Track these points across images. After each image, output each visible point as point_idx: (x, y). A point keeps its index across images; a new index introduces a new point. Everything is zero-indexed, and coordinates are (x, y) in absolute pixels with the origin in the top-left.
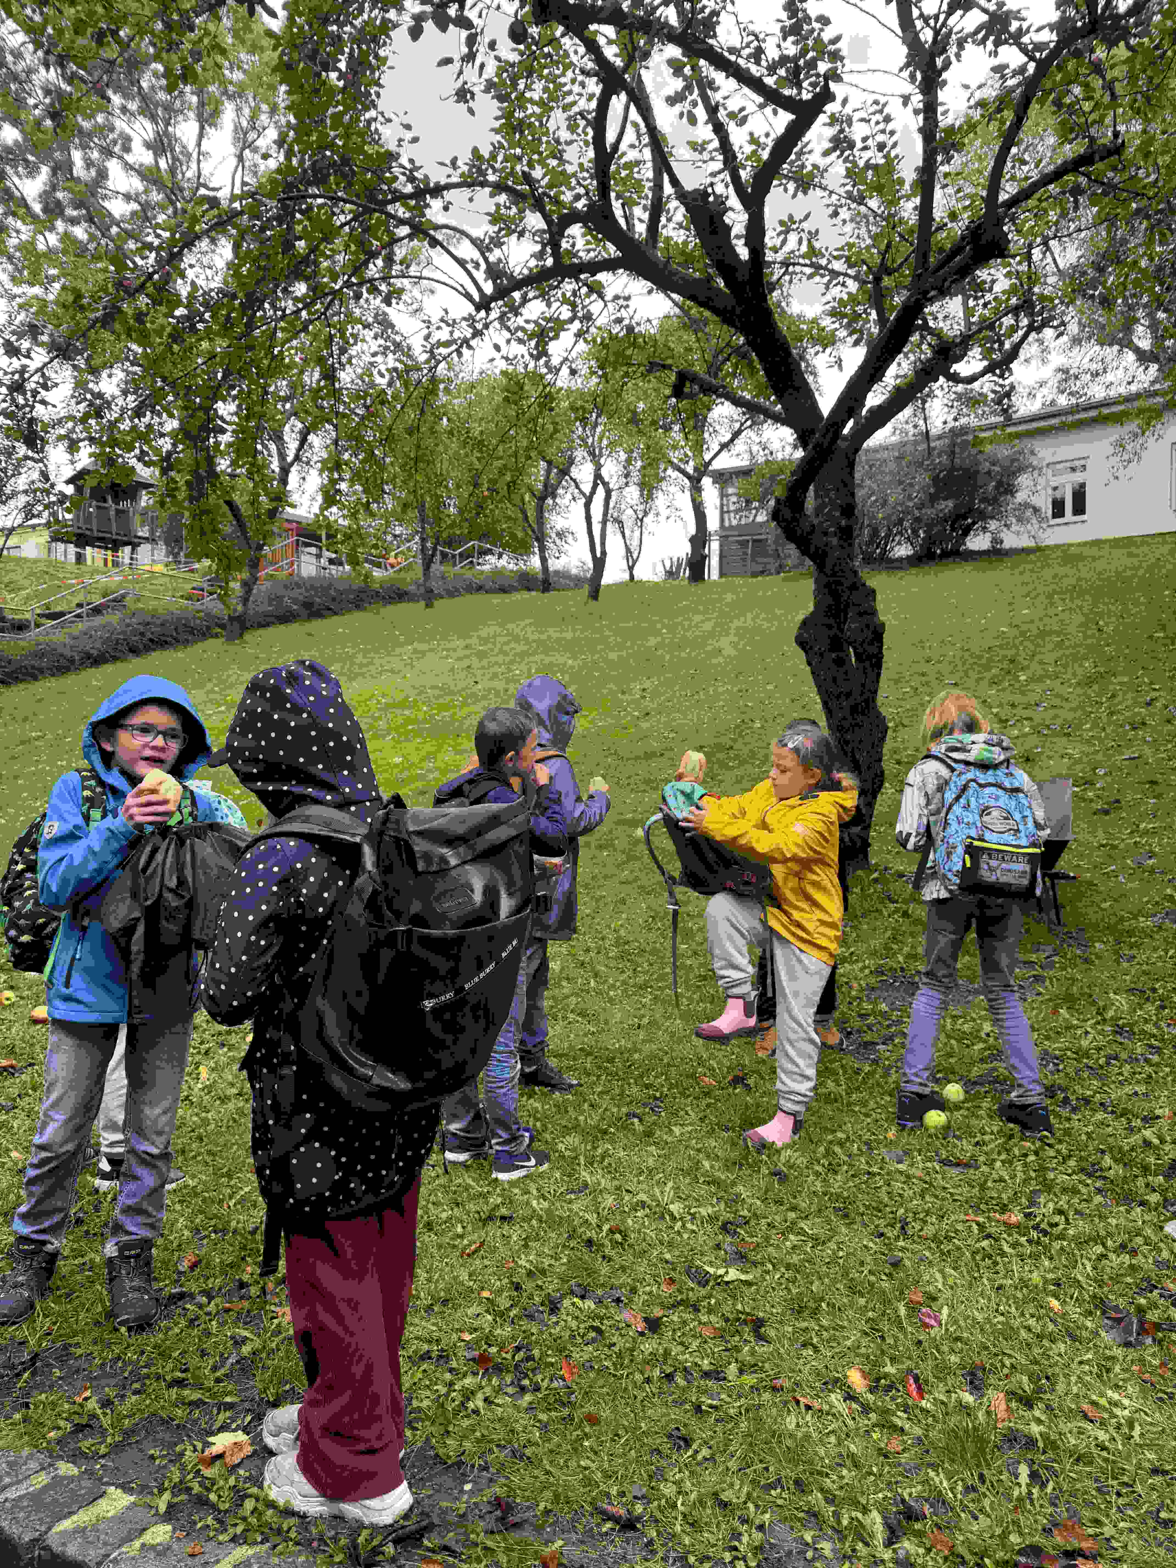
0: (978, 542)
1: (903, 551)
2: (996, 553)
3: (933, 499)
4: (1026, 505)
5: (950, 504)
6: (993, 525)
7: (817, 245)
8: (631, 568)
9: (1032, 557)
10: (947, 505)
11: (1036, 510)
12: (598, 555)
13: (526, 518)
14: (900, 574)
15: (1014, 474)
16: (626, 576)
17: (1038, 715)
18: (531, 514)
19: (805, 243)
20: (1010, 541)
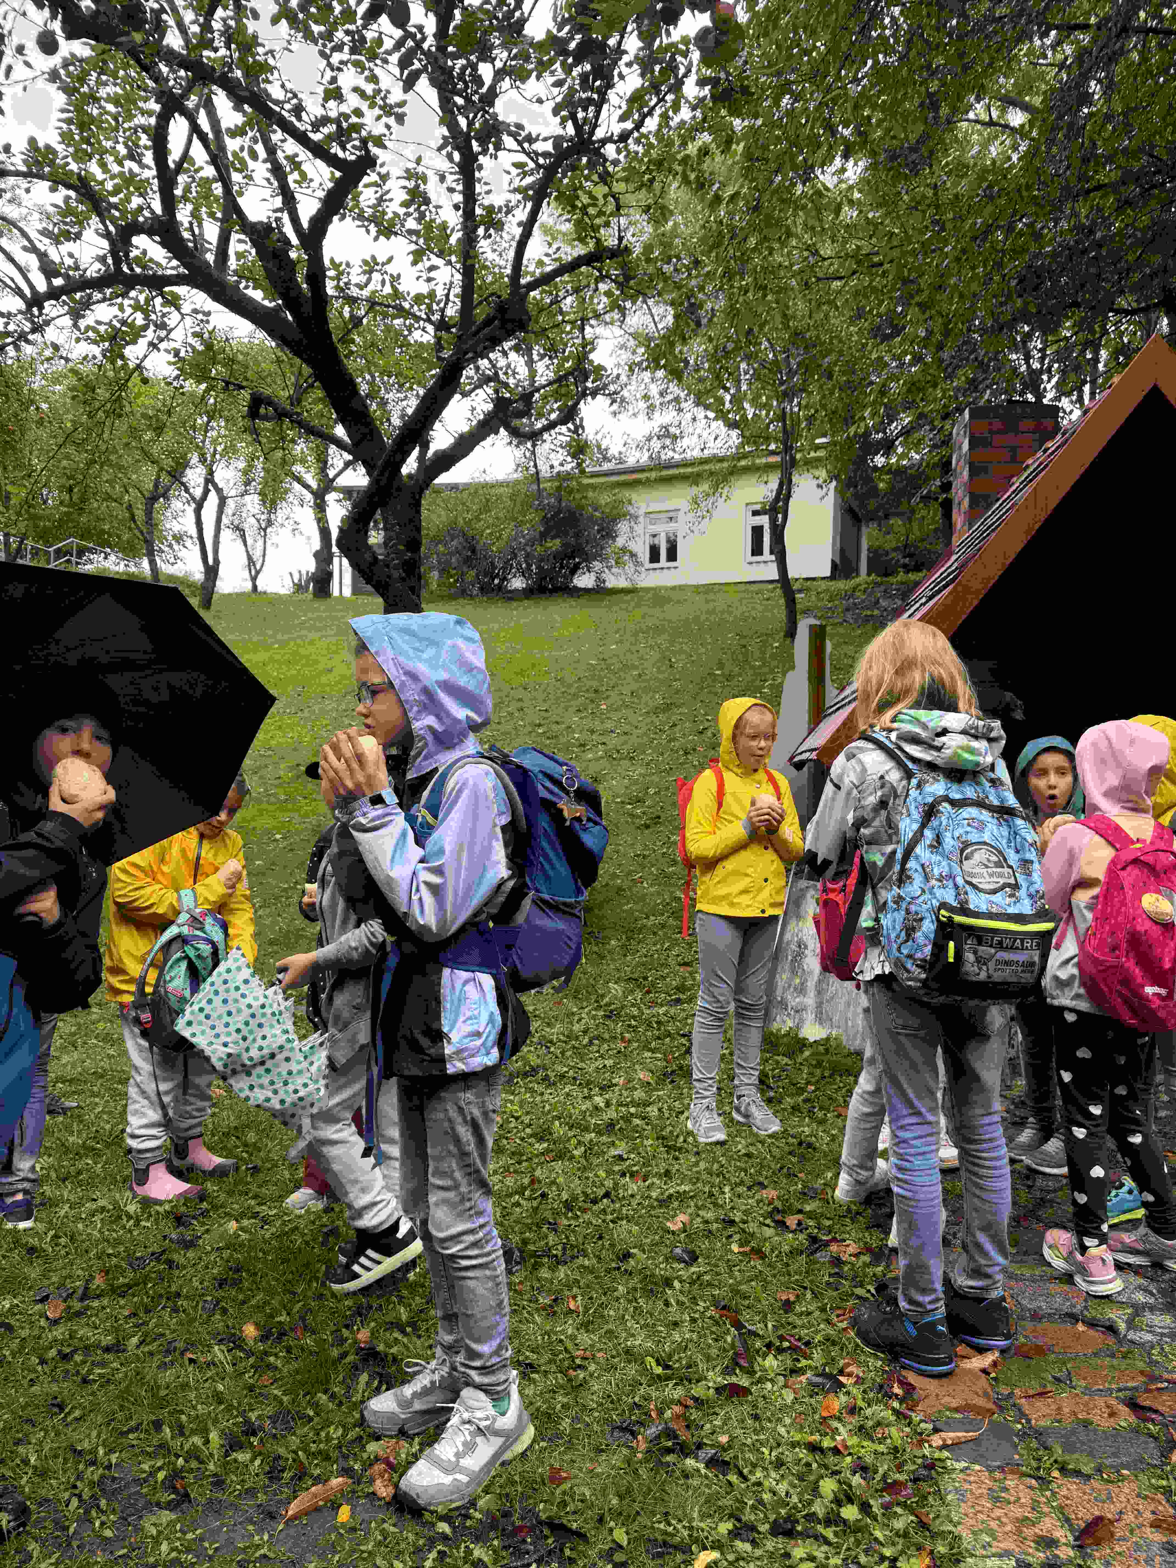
0: (584, 580)
1: (517, 583)
2: (600, 591)
3: (543, 536)
4: (624, 550)
5: (558, 541)
6: (597, 565)
7: (401, 288)
8: (254, 579)
9: (628, 597)
10: (555, 544)
11: (633, 555)
12: (211, 561)
13: (133, 518)
14: (515, 604)
15: (615, 520)
16: (249, 586)
17: (613, 741)
18: (140, 514)
19: (388, 284)
20: (612, 582)
